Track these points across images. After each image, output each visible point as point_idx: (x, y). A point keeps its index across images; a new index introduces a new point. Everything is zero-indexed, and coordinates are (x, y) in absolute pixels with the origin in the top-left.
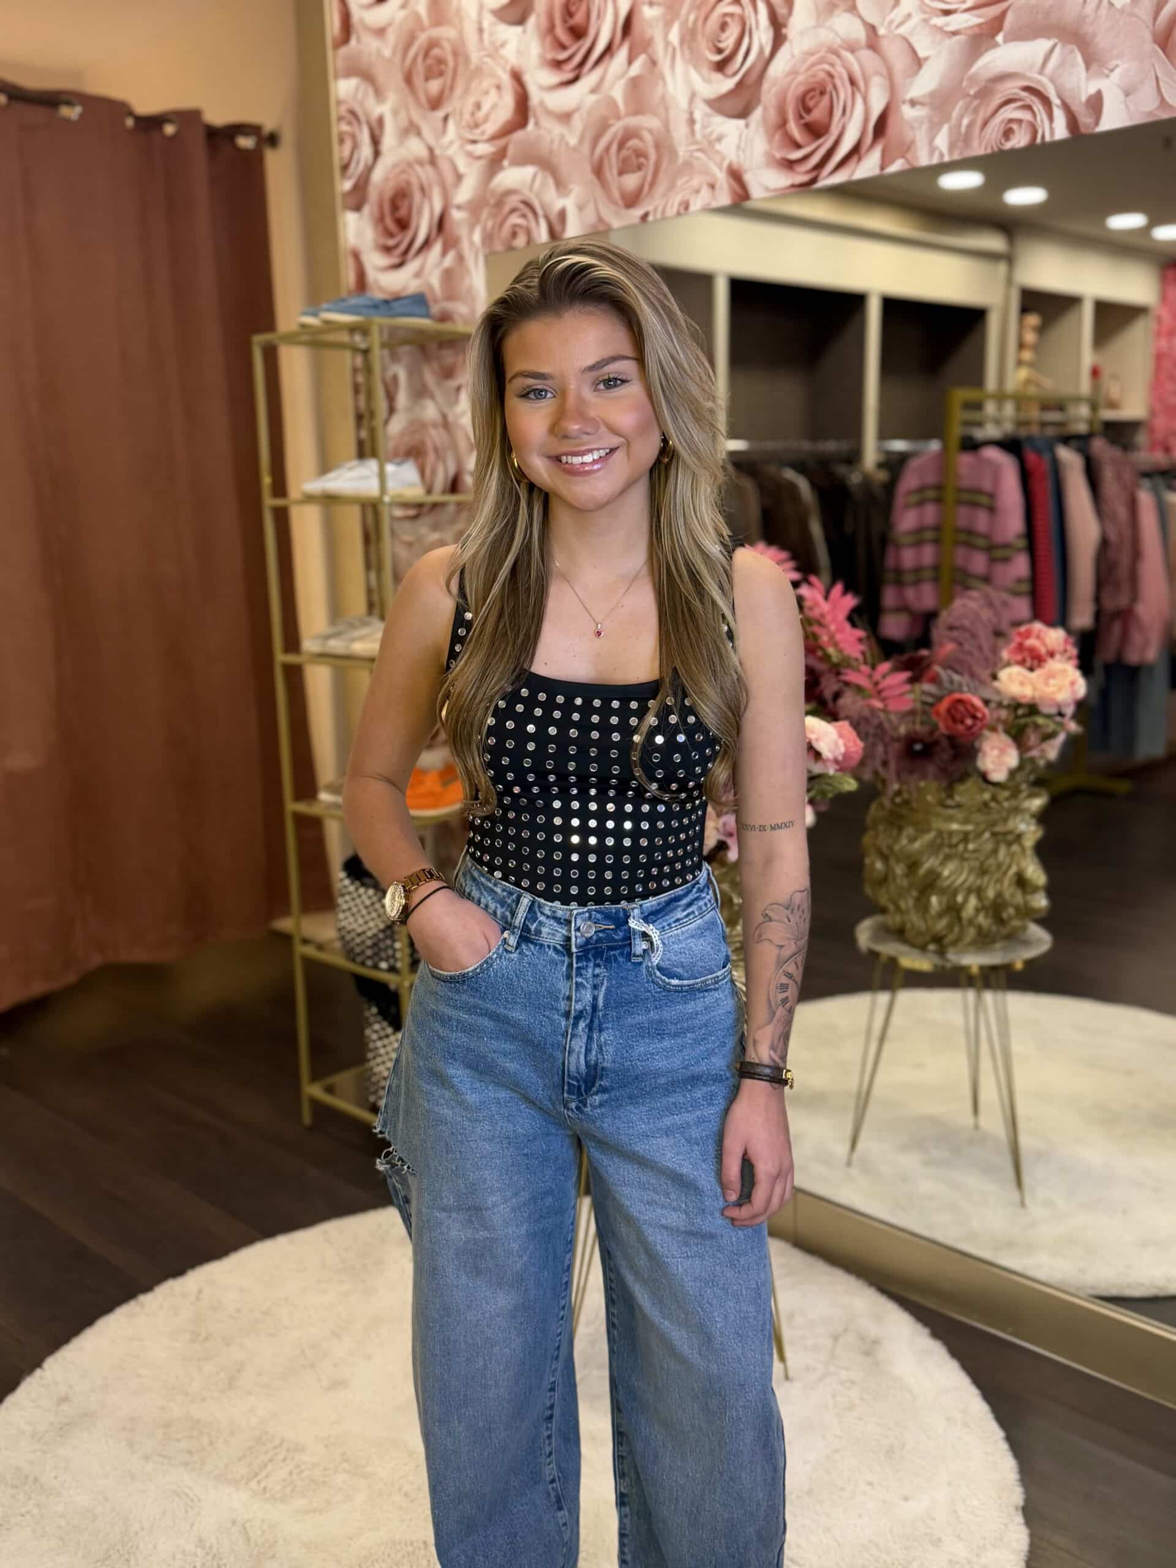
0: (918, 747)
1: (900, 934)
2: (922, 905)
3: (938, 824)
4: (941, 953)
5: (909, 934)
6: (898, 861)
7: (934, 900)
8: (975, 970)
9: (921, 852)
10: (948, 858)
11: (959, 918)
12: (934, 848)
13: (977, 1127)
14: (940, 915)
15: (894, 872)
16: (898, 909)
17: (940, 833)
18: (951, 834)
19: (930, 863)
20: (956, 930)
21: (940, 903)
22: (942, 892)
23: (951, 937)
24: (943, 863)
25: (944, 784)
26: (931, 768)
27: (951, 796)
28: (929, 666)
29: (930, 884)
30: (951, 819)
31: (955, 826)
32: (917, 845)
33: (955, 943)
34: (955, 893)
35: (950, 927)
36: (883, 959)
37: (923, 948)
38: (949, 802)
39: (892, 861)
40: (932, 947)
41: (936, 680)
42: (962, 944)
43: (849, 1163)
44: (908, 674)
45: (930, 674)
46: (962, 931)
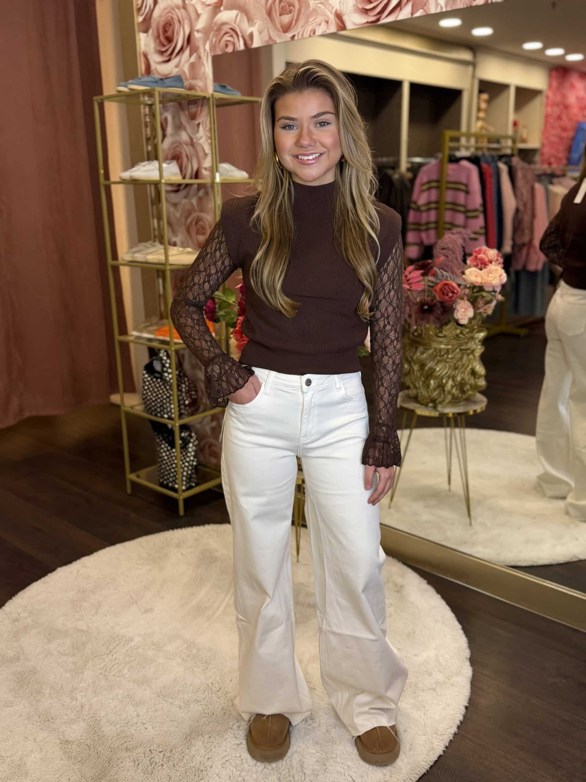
0: (426, 307)
1: (415, 399)
2: (427, 385)
3: (435, 345)
4: (435, 408)
5: (419, 399)
6: (415, 363)
7: (432, 382)
8: (451, 415)
9: (426, 359)
10: (439, 361)
11: (444, 391)
12: (433, 357)
13: (450, 490)
14: (435, 389)
15: (413, 369)
16: (415, 387)
17: (435, 349)
18: (440, 350)
19: (430, 364)
20: (442, 396)
21: (435, 383)
22: (436, 378)
23: (440, 400)
24: (437, 364)
25: (438, 326)
26: (432, 318)
27: (441, 332)
28: (432, 268)
29: (430, 375)
30: (441, 343)
31: (443, 346)
32: (425, 355)
33: (441, 403)
34: (442, 379)
35: (439, 394)
36: (408, 410)
37: (426, 405)
38: (440, 335)
39: (412, 364)
40: (430, 405)
41: (435, 275)
42: (444, 403)
43: (390, 507)
44: (422, 271)
45: (432, 272)
46: (445, 397)
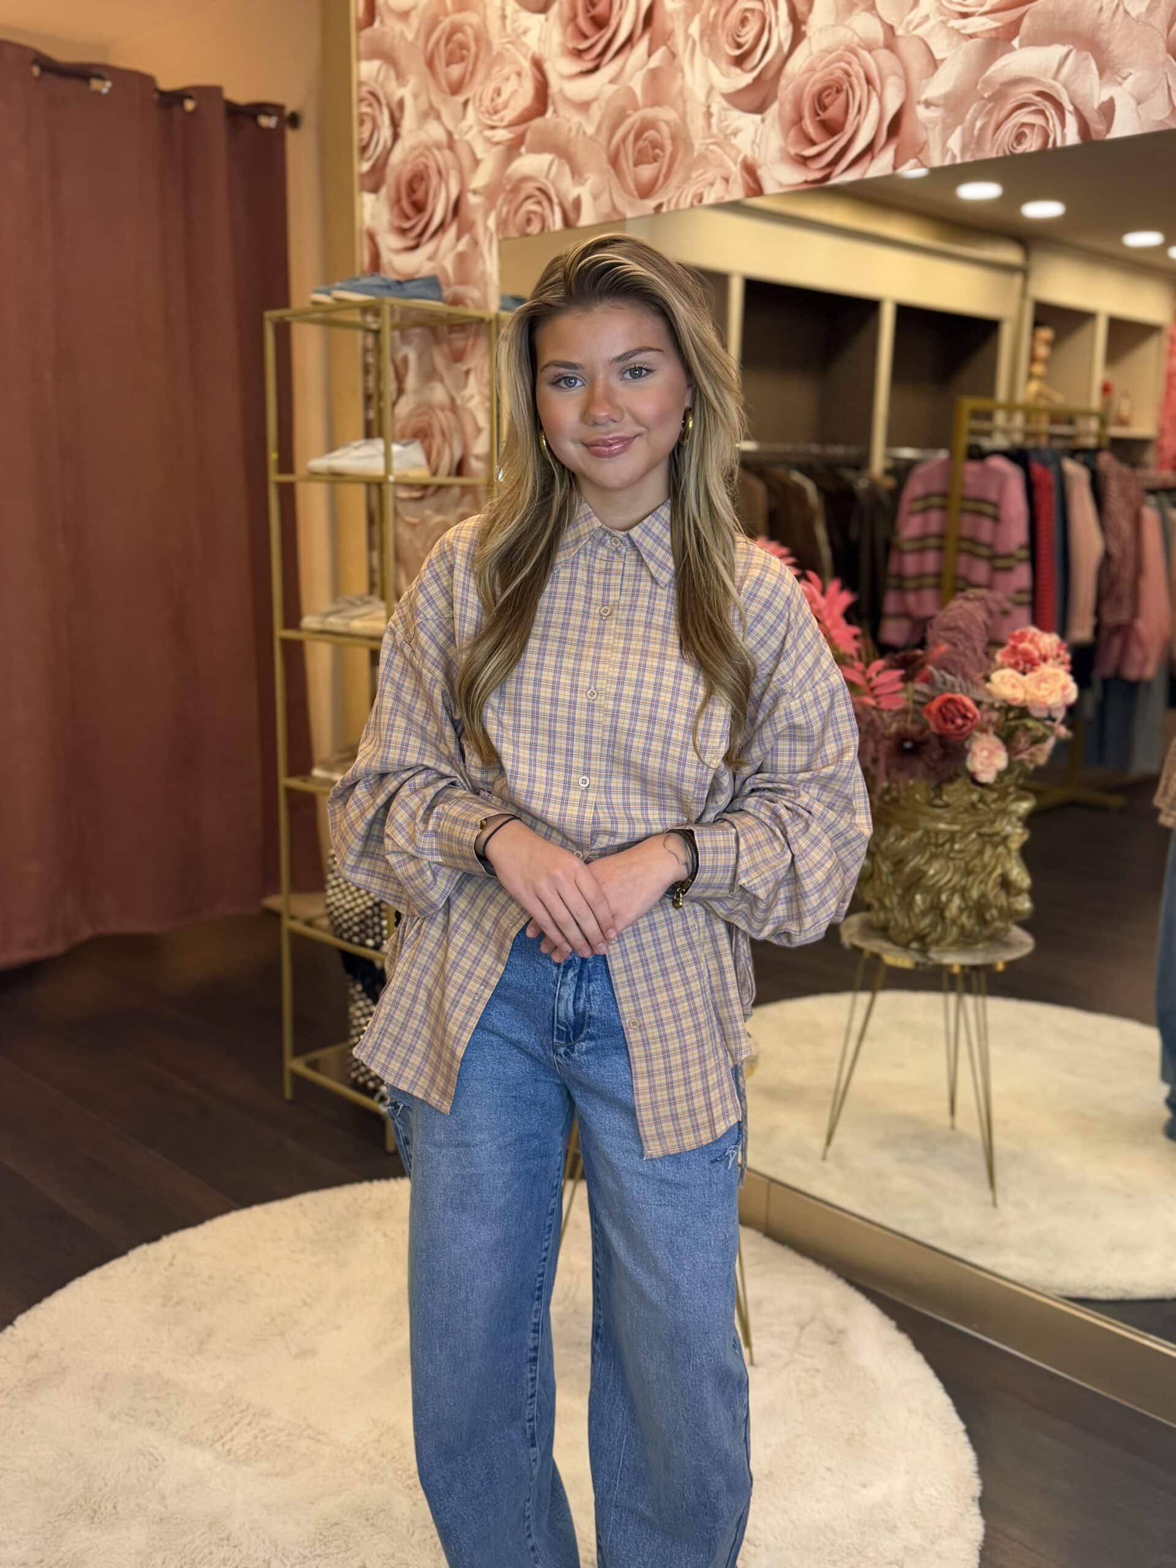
0: (908, 745)
1: (883, 931)
2: (907, 904)
3: (925, 823)
4: (924, 951)
5: (891, 932)
6: (885, 858)
7: (918, 898)
8: (956, 970)
9: (908, 851)
10: (934, 857)
11: (943, 918)
12: (920, 847)
13: (953, 1127)
14: (924, 914)
15: (879, 868)
16: (883, 906)
17: (927, 832)
18: (938, 833)
19: (916, 862)
20: (939, 929)
21: (924, 901)
22: (927, 890)
23: (934, 936)
24: (929, 862)
25: (933, 784)
26: (920, 767)
27: (939, 796)
28: (923, 665)
29: (915, 882)
30: (939, 818)
31: (942, 826)
32: (904, 843)
33: (937, 942)
34: (939, 893)
35: (933, 926)
36: (866, 955)
37: (906, 946)
38: (938, 802)
39: (879, 858)
40: (914, 945)
41: (929, 680)
42: (944, 943)
43: (824, 1158)
44: (901, 672)
45: (923, 674)
46: (945, 931)
